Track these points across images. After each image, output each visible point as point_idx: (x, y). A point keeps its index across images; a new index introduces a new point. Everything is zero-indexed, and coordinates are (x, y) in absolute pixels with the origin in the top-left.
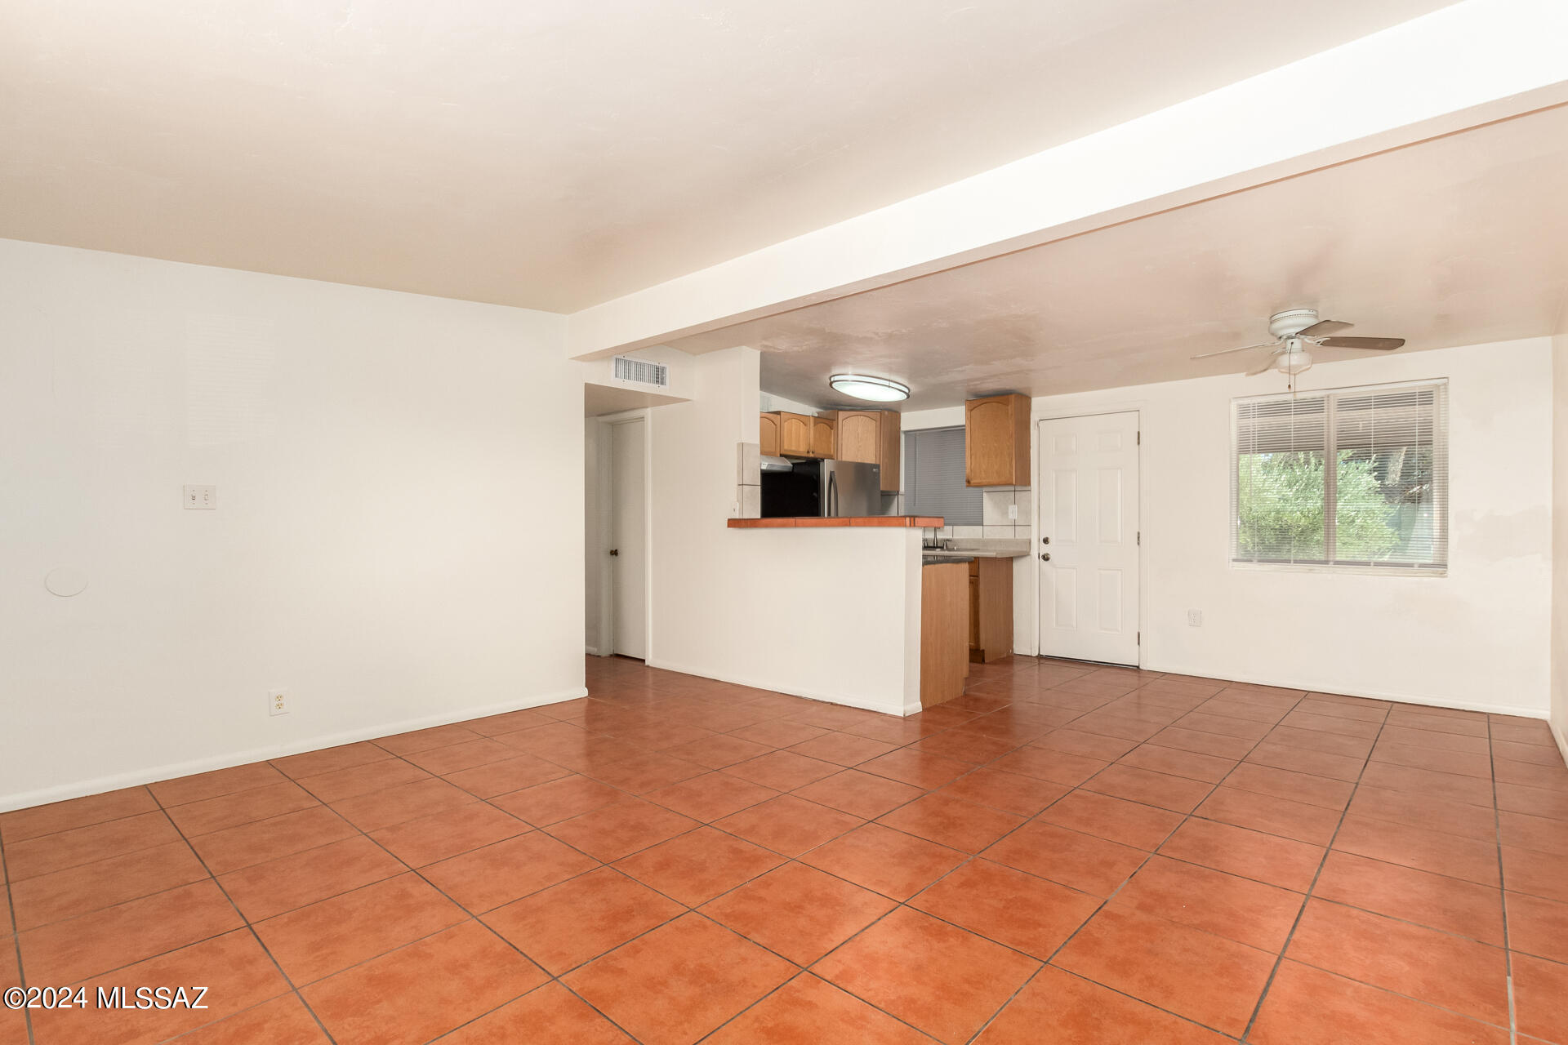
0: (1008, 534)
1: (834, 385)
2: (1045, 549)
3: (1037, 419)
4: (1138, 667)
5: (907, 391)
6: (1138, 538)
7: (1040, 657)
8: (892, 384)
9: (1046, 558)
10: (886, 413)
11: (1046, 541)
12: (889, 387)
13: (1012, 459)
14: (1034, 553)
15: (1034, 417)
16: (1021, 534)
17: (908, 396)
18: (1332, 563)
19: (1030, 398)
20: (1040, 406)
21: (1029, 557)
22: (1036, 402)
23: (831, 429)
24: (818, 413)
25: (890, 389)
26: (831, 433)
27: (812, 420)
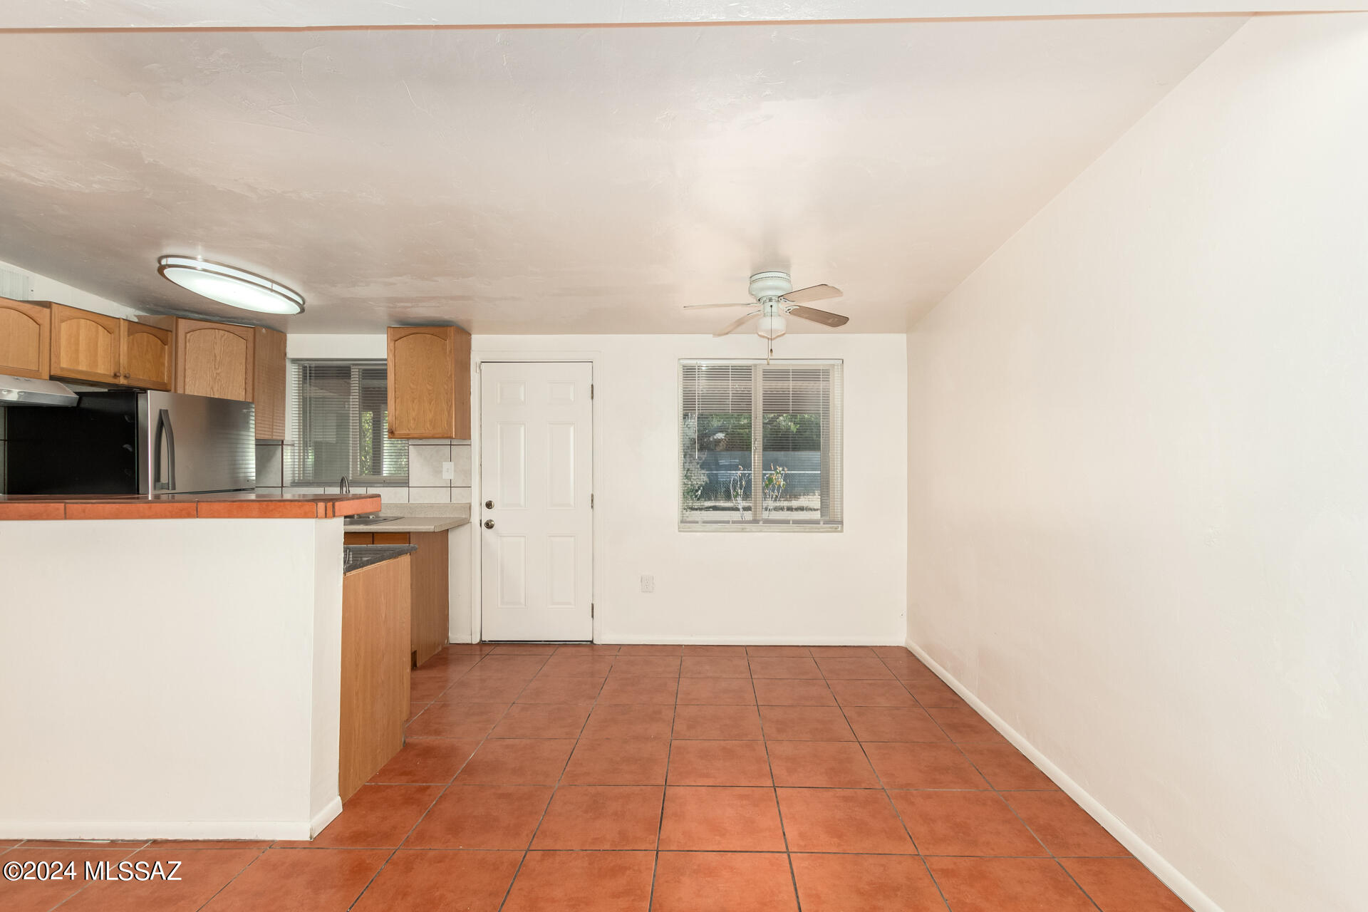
0: (442, 497)
1: (167, 272)
2: (488, 515)
3: (479, 361)
4: (592, 642)
5: (301, 302)
6: (592, 500)
7: (482, 643)
8: (276, 287)
9: (489, 525)
10: (264, 330)
11: (489, 505)
12: (272, 290)
13: (451, 406)
14: (475, 519)
15: (475, 358)
16: (459, 497)
17: (303, 310)
18: (761, 522)
19: (471, 335)
20: (481, 344)
21: (467, 527)
22: (477, 340)
23: (164, 343)
24: (138, 317)
25: (273, 294)
26: (163, 349)
27: (124, 327)
